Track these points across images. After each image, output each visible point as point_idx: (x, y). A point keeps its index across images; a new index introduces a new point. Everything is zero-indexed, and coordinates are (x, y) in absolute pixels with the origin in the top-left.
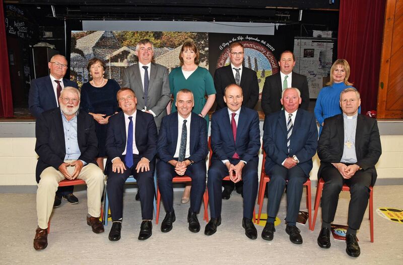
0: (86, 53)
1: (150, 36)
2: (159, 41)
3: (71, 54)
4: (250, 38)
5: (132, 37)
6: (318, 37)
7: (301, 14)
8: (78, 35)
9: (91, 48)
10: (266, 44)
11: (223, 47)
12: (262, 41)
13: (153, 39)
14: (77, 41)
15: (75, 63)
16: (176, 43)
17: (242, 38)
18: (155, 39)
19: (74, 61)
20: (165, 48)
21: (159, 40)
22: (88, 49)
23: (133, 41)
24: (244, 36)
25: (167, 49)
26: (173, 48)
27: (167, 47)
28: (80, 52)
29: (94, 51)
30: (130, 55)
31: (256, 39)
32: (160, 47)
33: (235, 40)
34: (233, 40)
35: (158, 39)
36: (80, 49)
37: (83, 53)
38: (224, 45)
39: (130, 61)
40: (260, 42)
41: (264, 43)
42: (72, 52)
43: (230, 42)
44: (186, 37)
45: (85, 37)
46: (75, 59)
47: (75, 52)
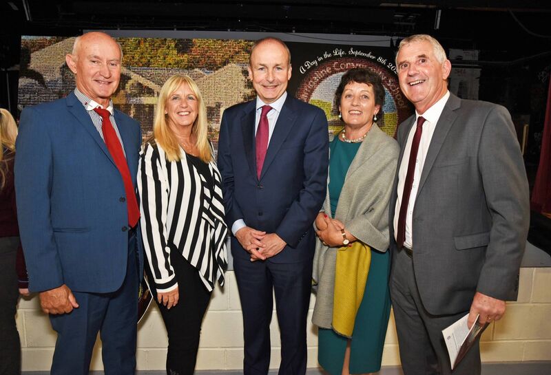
0: (47, 78)
1: (168, 47)
2: (185, 57)
3: (20, 80)
4: (357, 53)
5: (136, 48)
6: (458, 59)
7: (439, 19)
8: (33, 44)
9: (57, 69)
10: (387, 63)
11: (305, 68)
12: (380, 59)
13: (175, 52)
14: (32, 55)
15: (27, 96)
16: (218, 60)
17: (341, 53)
18: (178, 53)
19: (24, 92)
20: (197, 70)
21: (186, 55)
22: (52, 71)
23: (137, 57)
24: (346, 48)
25: (201, 72)
26: (211, 69)
27: (200, 68)
28: (37, 76)
29: (63, 74)
30: (130, 82)
31: (369, 55)
32: (187, 69)
33: (329, 56)
34: (326, 56)
35: (183, 53)
36: (37, 70)
37: (42, 78)
38: (308, 64)
39: (130, 94)
40: (375, 61)
41: (384, 62)
42: (22, 76)
43: (319, 60)
44: (237, 50)
45: (46, 49)
46: (27, 90)
47: (27, 77)
